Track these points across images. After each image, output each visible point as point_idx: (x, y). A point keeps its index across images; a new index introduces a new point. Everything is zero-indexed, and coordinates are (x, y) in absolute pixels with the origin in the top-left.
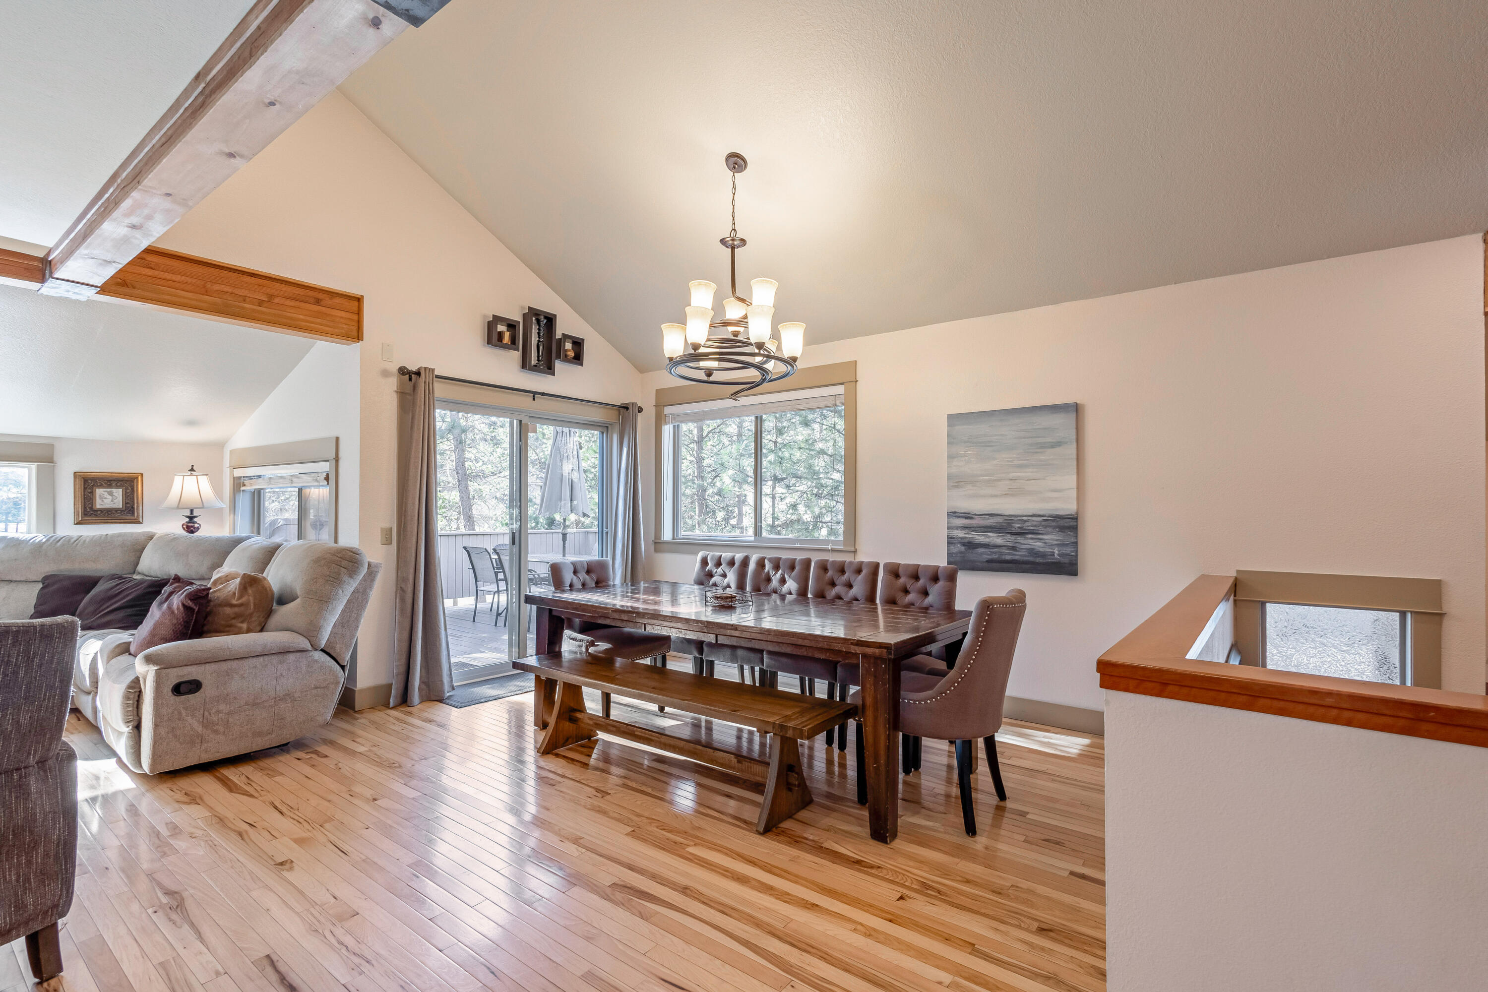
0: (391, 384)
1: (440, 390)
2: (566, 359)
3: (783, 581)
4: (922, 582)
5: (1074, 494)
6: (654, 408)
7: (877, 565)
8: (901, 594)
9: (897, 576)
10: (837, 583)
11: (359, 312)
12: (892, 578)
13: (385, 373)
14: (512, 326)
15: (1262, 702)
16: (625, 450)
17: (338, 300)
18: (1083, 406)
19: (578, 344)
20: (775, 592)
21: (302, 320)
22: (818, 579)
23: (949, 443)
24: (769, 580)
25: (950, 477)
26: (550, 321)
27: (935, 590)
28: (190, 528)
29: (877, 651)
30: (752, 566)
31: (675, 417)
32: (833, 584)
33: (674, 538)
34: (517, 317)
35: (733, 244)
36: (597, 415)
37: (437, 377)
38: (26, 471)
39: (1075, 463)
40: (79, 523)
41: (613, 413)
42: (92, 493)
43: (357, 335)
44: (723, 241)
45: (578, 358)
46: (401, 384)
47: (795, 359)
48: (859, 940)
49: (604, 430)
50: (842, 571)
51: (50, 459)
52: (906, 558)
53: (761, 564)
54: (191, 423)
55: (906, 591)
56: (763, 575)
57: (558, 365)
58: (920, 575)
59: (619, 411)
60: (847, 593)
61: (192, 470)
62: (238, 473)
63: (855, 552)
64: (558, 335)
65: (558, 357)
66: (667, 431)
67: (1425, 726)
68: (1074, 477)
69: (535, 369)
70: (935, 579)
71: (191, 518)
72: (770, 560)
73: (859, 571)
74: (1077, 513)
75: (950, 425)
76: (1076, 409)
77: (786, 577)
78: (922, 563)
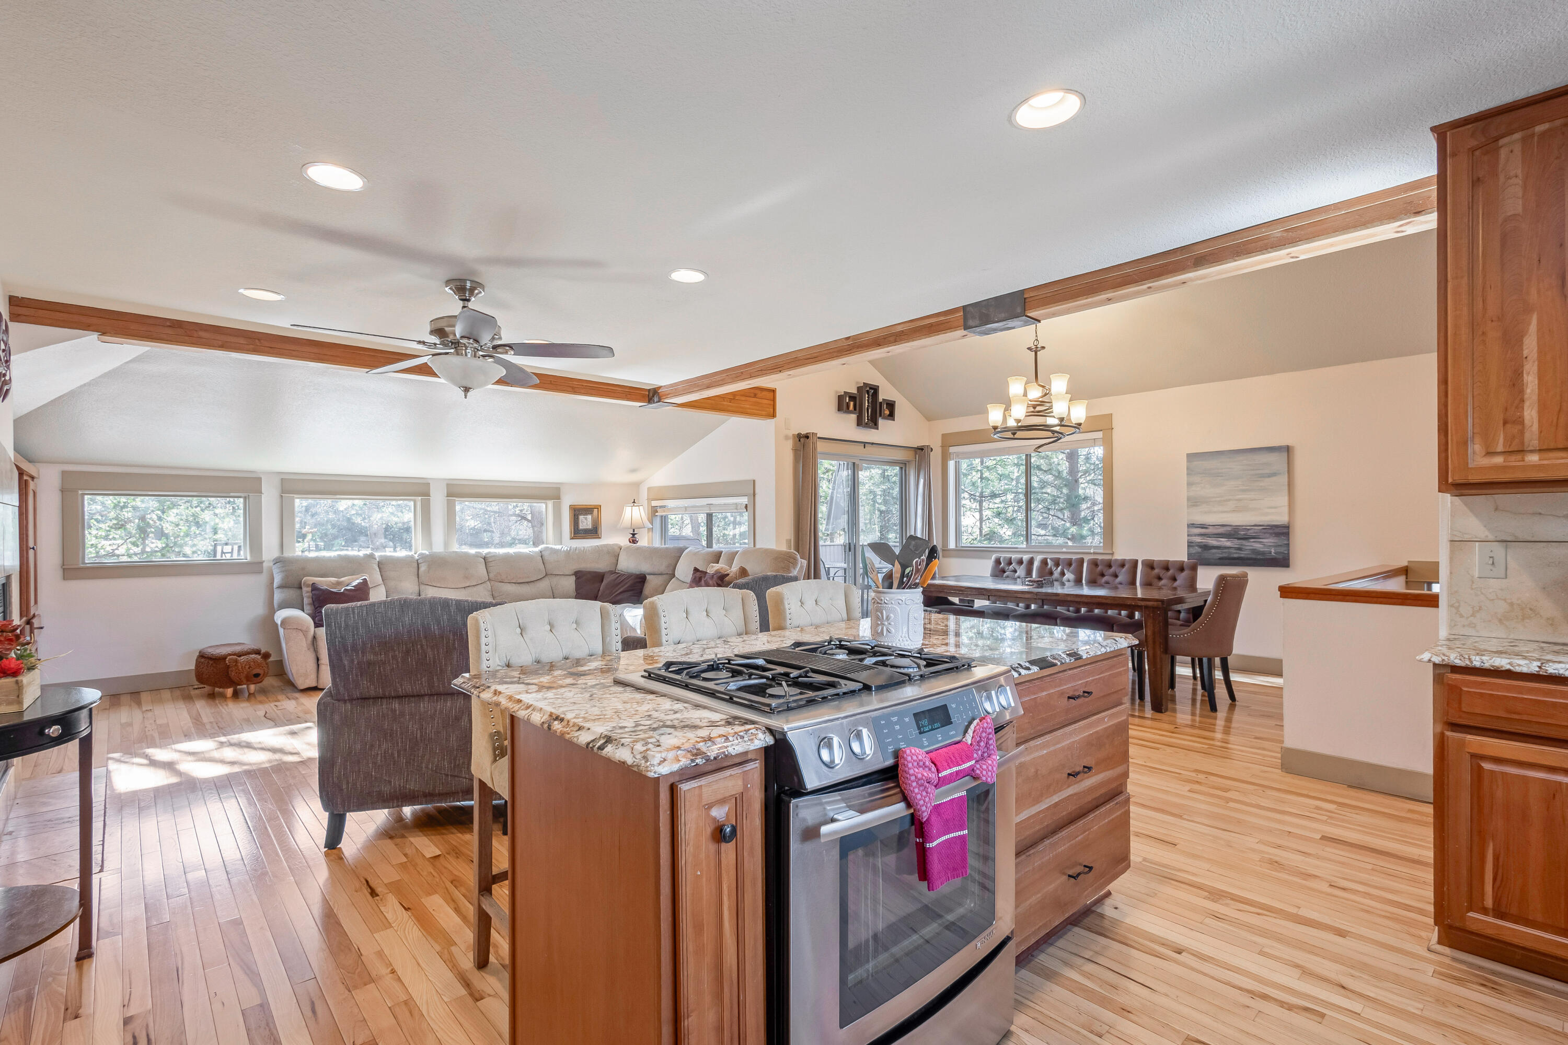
0: (789, 445)
1: (821, 446)
2: (885, 418)
3: (1063, 574)
4: (1171, 572)
5: (1286, 510)
6: (940, 449)
7: (1136, 561)
8: (1156, 580)
9: (1152, 568)
10: (1106, 574)
11: (774, 400)
12: (1149, 570)
13: (787, 438)
14: (852, 398)
15: (1348, 598)
16: (922, 481)
17: (764, 393)
18: (1293, 447)
19: (891, 405)
20: (1057, 580)
21: (750, 409)
22: (1090, 571)
23: (1188, 474)
24: (1051, 573)
25: (1189, 499)
26: (875, 390)
27: (1182, 578)
28: (634, 541)
29: (1155, 603)
30: (1036, 564)
31: (958, 455)
32: (1103, 575)
33: (956, 547)
34: (854, 391)
35: (1035, 350)
36: (900, 455)
37: (819, 438)
38: (544, 506)
39: (1286, 487)
40: (572, 538)
41: (912, 453)
42: (578, 518)
43: (773, 415)
44: (1029, 349)
45: (891, 416)
46: (795, 445)
47: (1080, 424)
48: (1158, 737)
49: (903, 466)
50: (1110, 566)
51: (558, 497)
52: (1158, 556)
53: (1044, 562)
54: (633, 471)
55: (1160, 579)
56: (1047, 571)
57: (881, 421)
58: (1170, 567)
59: (916, 453)
60: (1114, 581)
61: (634, 502)
62: (654, 503)
63: (1112, 554)
64: (880, 400)
65: (880, 416)
66: (951, 464)
67: (1409, 601)
68: (1286, 498)
69: (867, 426)
70: (1182, 569)
71: (634, 535)
72: (1051, 559)
73: (1123, 565)
74: (1289, 523)
75: (1188, 461)
76: (1288, 450)
77: (1065, 571)
78: (1171, 559)
